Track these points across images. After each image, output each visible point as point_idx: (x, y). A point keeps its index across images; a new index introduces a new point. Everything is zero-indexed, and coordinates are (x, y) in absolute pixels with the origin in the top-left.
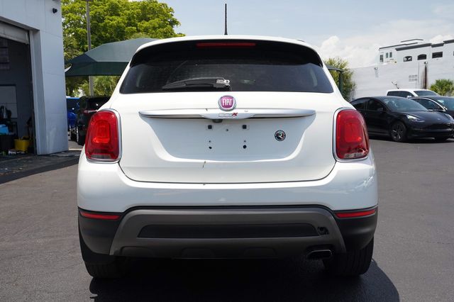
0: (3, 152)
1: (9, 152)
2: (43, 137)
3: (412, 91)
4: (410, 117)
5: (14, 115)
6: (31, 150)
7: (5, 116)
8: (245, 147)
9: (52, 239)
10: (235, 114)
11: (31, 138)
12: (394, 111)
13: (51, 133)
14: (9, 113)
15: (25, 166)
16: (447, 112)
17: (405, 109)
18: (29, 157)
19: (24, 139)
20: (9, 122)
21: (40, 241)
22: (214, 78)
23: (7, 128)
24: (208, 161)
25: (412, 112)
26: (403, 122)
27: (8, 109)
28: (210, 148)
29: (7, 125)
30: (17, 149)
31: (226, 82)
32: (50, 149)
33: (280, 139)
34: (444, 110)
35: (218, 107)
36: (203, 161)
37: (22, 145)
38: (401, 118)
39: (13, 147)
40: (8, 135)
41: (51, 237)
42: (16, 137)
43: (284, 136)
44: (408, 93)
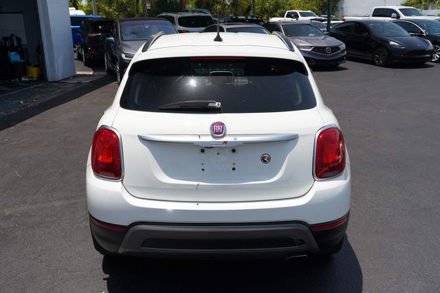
0: (17, 79)
1: (23, 79)
2: (52, 64)
3: (397, 8)
4: (392, 43)
5: (24, 41)
6: (42, 76)
7: (15, 44)
8: (234, 169)
9: (68, 202)
10: (225, 142)
11: (41, 65)
12: (378, 35)
13: (59, 60)
14: (19, 40)
15: (38, 96)
16: (428, 37)
17: (388, 33)
18: (40, 85)
19: (35, 66)
20: (19, 49)
21: (57, 204)
22: (206, 101)
23: (18, 55)
24: (201, 183)
25: (395, 38)
26: (386, 48)
27: (18, 36)
28: (203, 170)
29: (19, 53)
30: (30, 76)
31: (217, 104)
32: (59, 75)
33: (265, 161)
34: (425, 35)
35: (210, 133)
36: (197, 183)
37: (34, 72)
38: (383, 43)
39: (25, 73)
40: (20, 63)
41: (66, 199)
42: (28, 64)
43: (269, 159)
44: (394, 11)
